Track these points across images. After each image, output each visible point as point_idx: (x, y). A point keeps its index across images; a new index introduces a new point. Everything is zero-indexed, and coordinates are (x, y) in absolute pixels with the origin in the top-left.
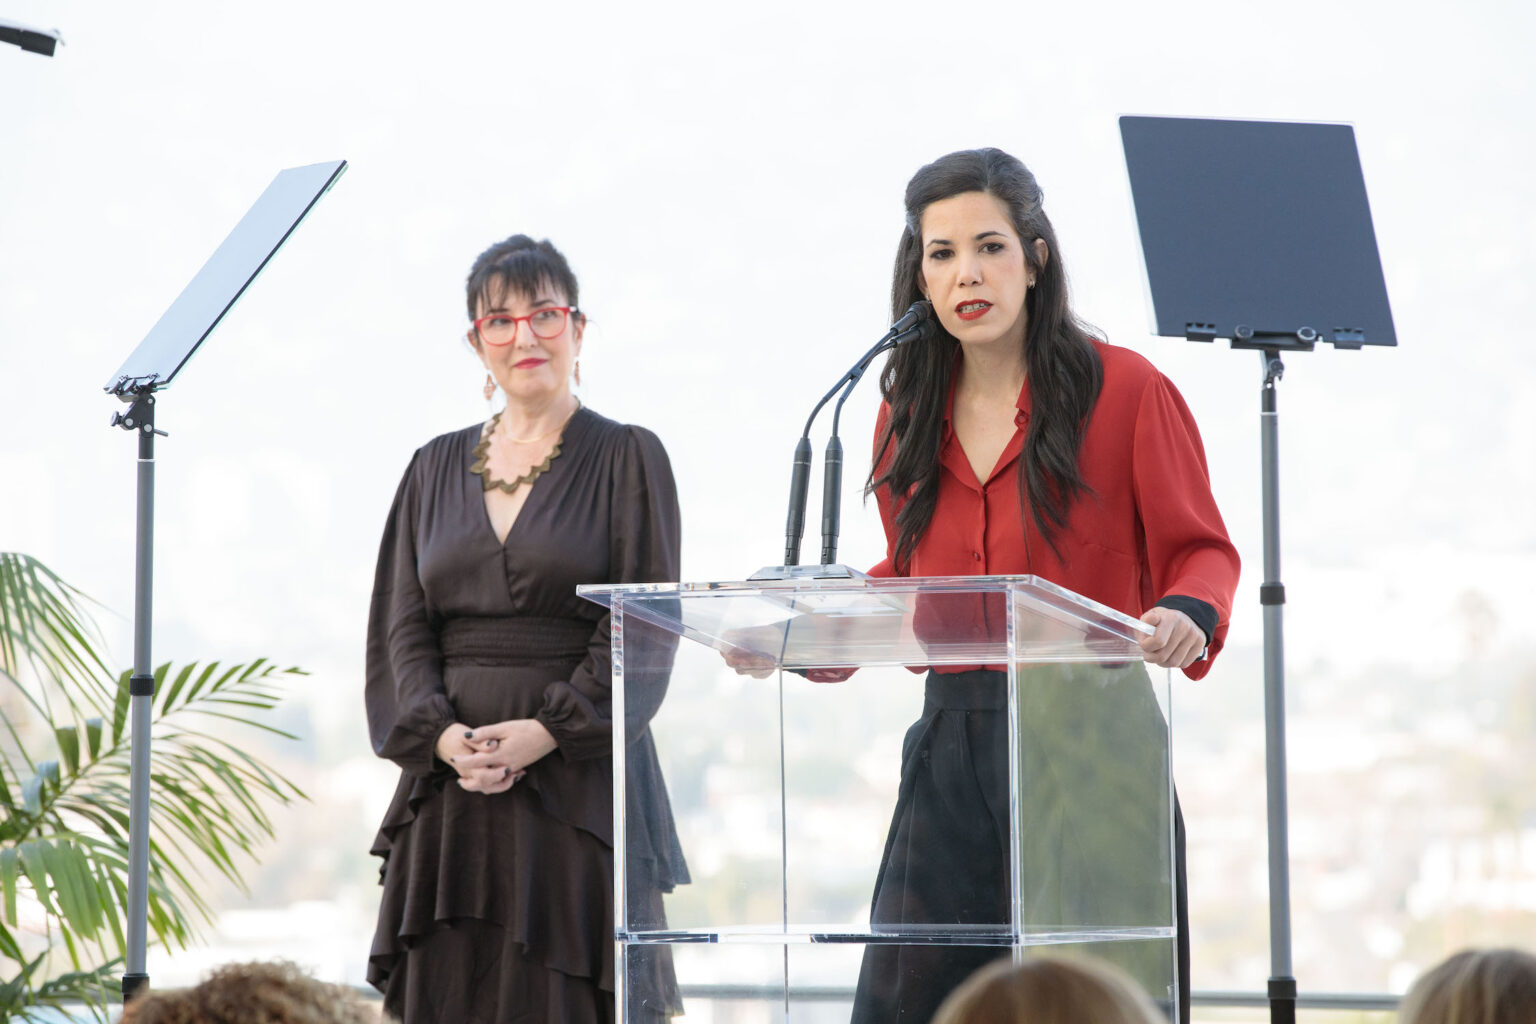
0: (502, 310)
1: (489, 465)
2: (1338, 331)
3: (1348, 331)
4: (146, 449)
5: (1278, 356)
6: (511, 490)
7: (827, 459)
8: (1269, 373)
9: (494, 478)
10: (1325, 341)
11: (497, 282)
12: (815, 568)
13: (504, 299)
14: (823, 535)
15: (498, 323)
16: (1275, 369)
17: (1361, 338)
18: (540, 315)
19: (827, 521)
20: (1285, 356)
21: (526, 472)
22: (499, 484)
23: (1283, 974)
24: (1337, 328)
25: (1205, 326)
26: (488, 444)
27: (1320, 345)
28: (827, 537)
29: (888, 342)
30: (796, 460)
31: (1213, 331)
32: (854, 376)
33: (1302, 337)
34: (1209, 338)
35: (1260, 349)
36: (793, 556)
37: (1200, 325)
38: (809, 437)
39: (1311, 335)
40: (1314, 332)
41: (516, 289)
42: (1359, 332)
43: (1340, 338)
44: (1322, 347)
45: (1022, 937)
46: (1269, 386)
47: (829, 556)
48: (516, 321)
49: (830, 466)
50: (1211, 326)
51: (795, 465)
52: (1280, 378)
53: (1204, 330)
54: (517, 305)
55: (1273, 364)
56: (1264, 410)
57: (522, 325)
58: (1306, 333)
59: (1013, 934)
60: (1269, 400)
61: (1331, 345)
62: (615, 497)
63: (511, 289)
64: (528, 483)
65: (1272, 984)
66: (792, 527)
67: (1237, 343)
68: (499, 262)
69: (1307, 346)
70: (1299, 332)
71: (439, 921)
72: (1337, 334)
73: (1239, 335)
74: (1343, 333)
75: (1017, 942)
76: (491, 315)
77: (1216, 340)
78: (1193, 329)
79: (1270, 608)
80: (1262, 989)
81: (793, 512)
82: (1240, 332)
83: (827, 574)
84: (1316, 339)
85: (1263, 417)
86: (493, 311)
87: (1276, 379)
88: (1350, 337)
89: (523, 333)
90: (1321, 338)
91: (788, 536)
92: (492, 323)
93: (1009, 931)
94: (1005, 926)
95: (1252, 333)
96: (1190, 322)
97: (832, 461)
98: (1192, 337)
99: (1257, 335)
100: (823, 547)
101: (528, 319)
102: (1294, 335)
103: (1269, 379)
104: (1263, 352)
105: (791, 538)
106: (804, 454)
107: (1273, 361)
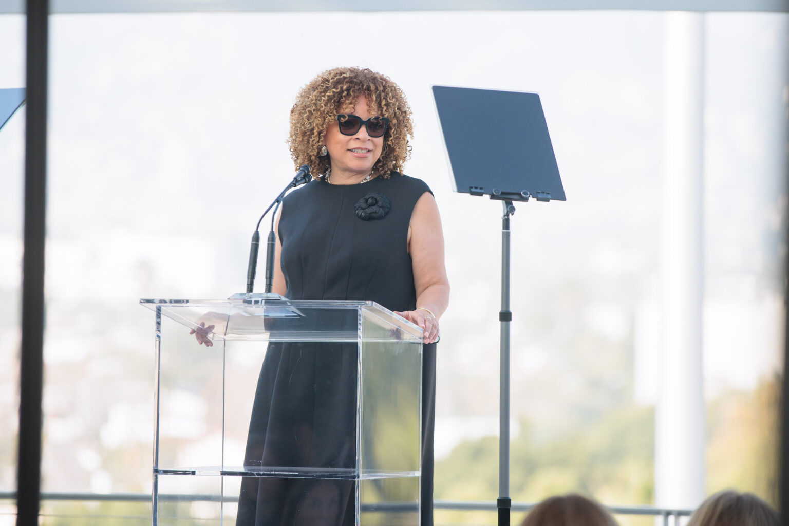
2: (539, 193)
3: (543, 193)
5: (512, 204)
7: (268, 241)
8: (507, 212)
10: (533, 197)
12: (262, 294)
14: (266, 278)
16: (511, 210)
17: (549, 196)
19: (268, 271)
20: (515, 204)
23: (505, 496)
24: (538, 191)
25: (479, 189)
28: (268, 280)
29: (292, 184)
30: (253, 241)
31: (482, 191)
32: (277, 201)
33: (523, 195)
34: (481, 194)
35: (503, 200)
36: (250, 288)
37: (476, 188)
38: (259, 230)
40: (528, 193)
42: (548, 193)
43: (540, 196)
44: (532, 200)
45: (360, 475)
46: (507, 217)
49: (270, 245)
50: (481, 189)
51: (252, 244)
52: (512, 214)
53: (478, 190)
56: (504, 229)
58: (525, 193)
59: (356, 474)
60: (506, 224)
61: (536, 200)
65: (499, 501)
66: (250, 274)
67: (493, 197)
69: (525, 199)
70: (522, 193)
72: (538, 194)
73: (494, 193)
74: (541, 194)
75: (358, 477)
77: (484, 195)
78: (473, 190)
79: (504, 323)
80: (495, 503)
81: (251, 267)
82: (495, 191)
83: (267, 297)
84: (529, 196)
85: (503, 232)
87: (510, 214)
88: (544, 196)
90: (531, 196)
91: (248, 278)
93: (354, 472)
94: (352, 470)
95: (500, 193)
96: (471, 186)
97: (271, 243)
98: (473, 193)
99: (503, 193)
100: (266, 284)
102: (520, 194)
103: (507, 215)
104: (504, 202)
105: (250, 280)
106: (256, 238)
107: (510, 206)
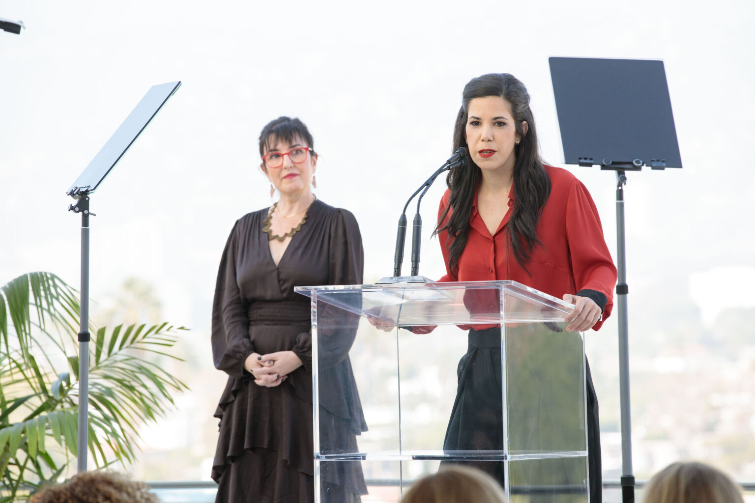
0: (275, 150)
1: (271, 228)
2: (653, 161)
3: (658, 161)
4: (85, 222)
5: (624, 173)
6: (282, 240)
7: (414, 225)
8: (619, 182)
9: (274, 234)
10: (647, 166)
11: (272, 137)
12: (409, 277)
13: (276, 145)
14: (412, 261)
15: (274, 157)
16: (622, 180)
17: (664, 164)
18: (294, 152)
19: (414, 254)
20: (628, 173)
21: (289, 231)
22: (276, 237)
23: (628, 474)
24: (653, 159)
25: (588, 159)
26: (271, 217)
27: (644, 168)
28: (414, 263)
29: (446, 167)
30: (399, 225)
31: (592, 162)
32: (428, 184)
33: (635, 164)
34: (590, 165)
35: (615, 170)
36: (398, 272)
37: (586, 159)
38: (406, 214)
39: (640, 163)
40: (641, 162)
41: (282, 140)
42: (664, 161)
43: (654, 164)
45: (509, 457)
46: (620, 188)
47: (415, 271)
48: (282, 155)
49: (415, 228)
50: (591, 159)
51: (399, 228)
52: (625, 184)
53: (588, 161)
54: (283, 148)
55: (621, 177)
56: (617, 200)
57: (286, 157)
58: (638, 162)
59: (504, 455)
60: (620, 195)
61: (650, 168)
62: (331, 243)
63: (280, 140)
64: (289, 236)
65: (623, 479)
66: (397, 258)
67: (604, 167)
68: (274, 128)
69: (638, 169)
70: (634, 162)
71: (246, 449)
72: (652, 162)
73: (604, 163)
74: (656, 162)
75: (506, 459)
76: (270, 153)
77: (593, 166)
78: (583, 161)
79: (621, 296)
80: (619, 480)
81: (398, 250)
82: (605, 162)
83: (414, 280)
84: (643, 165)
85: (617, 203)
86: (271, 151)
87: (623, 184)
88: (659, 164)
89: (286, 161)
90: (645, 165)
91: (395, 262)
92: (271, 157)
93: (502, 453)
94: (500, 451)
95: (611, 163)
96: (581, 157)
97: (416, 226)
98: (582, 164)
99: (613, 163)
100: (412, 267)
101: (288, 154)
102: (632, 163)
103: (620, 185)
104: (616, 172)
105: (397, 263)
106: (403, 222)
107: (621, 176)
